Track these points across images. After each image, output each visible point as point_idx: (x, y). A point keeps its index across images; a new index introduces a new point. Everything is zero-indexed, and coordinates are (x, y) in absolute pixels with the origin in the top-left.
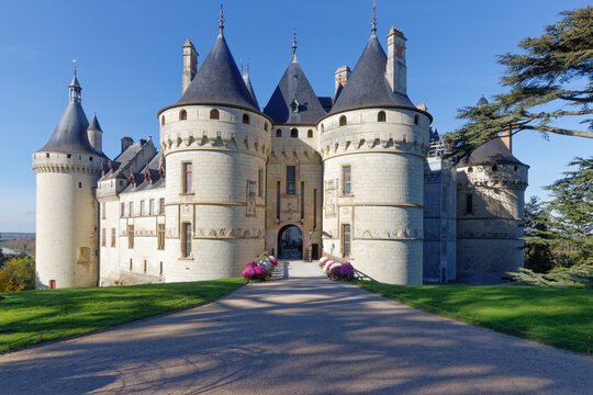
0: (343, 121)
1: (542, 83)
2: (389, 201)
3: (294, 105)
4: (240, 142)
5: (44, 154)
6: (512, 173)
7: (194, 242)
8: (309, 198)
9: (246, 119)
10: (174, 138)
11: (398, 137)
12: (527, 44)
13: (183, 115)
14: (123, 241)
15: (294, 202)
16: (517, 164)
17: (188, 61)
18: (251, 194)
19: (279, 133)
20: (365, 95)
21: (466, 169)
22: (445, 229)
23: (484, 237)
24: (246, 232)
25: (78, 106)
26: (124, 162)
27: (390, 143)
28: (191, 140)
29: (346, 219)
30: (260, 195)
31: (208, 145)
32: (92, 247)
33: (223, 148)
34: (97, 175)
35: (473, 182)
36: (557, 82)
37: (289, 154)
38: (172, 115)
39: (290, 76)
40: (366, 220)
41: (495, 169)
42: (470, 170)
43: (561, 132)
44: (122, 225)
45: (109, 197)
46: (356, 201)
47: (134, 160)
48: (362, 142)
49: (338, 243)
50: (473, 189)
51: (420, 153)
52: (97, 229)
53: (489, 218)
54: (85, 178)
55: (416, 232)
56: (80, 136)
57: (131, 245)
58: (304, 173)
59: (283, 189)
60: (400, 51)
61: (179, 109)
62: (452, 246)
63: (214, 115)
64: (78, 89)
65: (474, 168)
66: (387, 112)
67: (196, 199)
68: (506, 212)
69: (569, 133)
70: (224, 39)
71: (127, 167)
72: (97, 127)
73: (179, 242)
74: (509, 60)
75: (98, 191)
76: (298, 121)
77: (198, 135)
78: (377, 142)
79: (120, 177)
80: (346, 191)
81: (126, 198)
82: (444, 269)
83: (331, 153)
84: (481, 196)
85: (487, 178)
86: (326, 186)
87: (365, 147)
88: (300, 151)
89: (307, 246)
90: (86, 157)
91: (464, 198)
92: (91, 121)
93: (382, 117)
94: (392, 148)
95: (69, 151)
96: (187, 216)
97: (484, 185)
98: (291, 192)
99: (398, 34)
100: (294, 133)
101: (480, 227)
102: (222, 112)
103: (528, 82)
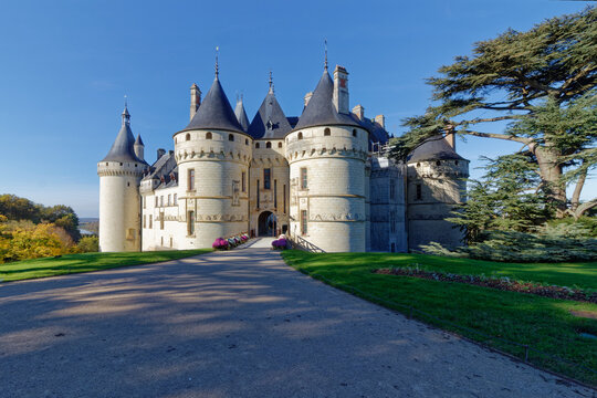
0: (300, 136)
1: (466, 96)
2: (335, 194)
3: (268, 124)
4: (227, 154)
5: (104, 163)
6: (454, 166)
7: (196, 224)
8: (280, 191)
9: (231, 138)
10: (182, 153)
11: (339, 146)
12: (443, 70)
13: (188, 137)
14: (157, 224)
15: (269, 195)
16: (458, 159)
17: (194, 98)
18: (236, 190)
19: (258, 146)
20: (317, 117)
21: (415, 164)
22: (393, 213)
23: (431, 218)
24: (233, 217)
25: (128, 128)
26: (158, 168)
27: (334, 150)
28: (194, 154)
29: (303, 206)
30: (243, 190)
31: (205, 157)
32: (136, 228)
33: (215, 159)
34: (140, 177)
35: (421, 175)
36: (479, 95)
37: (265, 160)
38: (181, 137)
39: (267, 104)
40: (317, 208)
41: (438, 164)
42: (419, 165)
43: (480, 135)
44: (156, 213)
45: (147, 192)
46: (310, 193)
47: (165, 165)
48: (314, 151)
49: (298, 224)
50: (421, 180)
51: (358, 157)
52: (140, 215)
53: (435, 203)
54: (132, 179)
55: (356, 216)
56: (129, 149)
57: (162, 227)
58: (277, 174)
59: (262, 185)
60: (343, 83)
61: (185, 134)
62: (400, 226)
63: (209, 136)
64: (128, 116)
65: (422, 164)
66: (331, 128)
67: (197, 195)
68: (449, 198)
69: (486, 136)
70: (218, 82)
71: (160, 171)
72: (141, 142)
73: (186, 224)
74: (433, 81)
75: (141, 188)
76: (272, 136)
77: (198, 150)
78: (324, 150)
79: (156, 178)
80: (304, 186)
81: (159, 193)
82: (393, 245)
83: (294, 159)
84: (427, 186)
85: (432, 171)
86: (291, 183)
87: (316, 154)
88: (273, 158)
89: (279, 226)
90: (133, 164)
91: (413, 188)
92: (136, 138)
93: (327, 132)
94: (336, 155)
95: (121, 161)
96: (191, 207)
97: (430, 177)
98: (267, 187)
99: (341, 70)
100: (269, 145)
101: (427, 210)
102: (214, 134)
103: (454, 97)
